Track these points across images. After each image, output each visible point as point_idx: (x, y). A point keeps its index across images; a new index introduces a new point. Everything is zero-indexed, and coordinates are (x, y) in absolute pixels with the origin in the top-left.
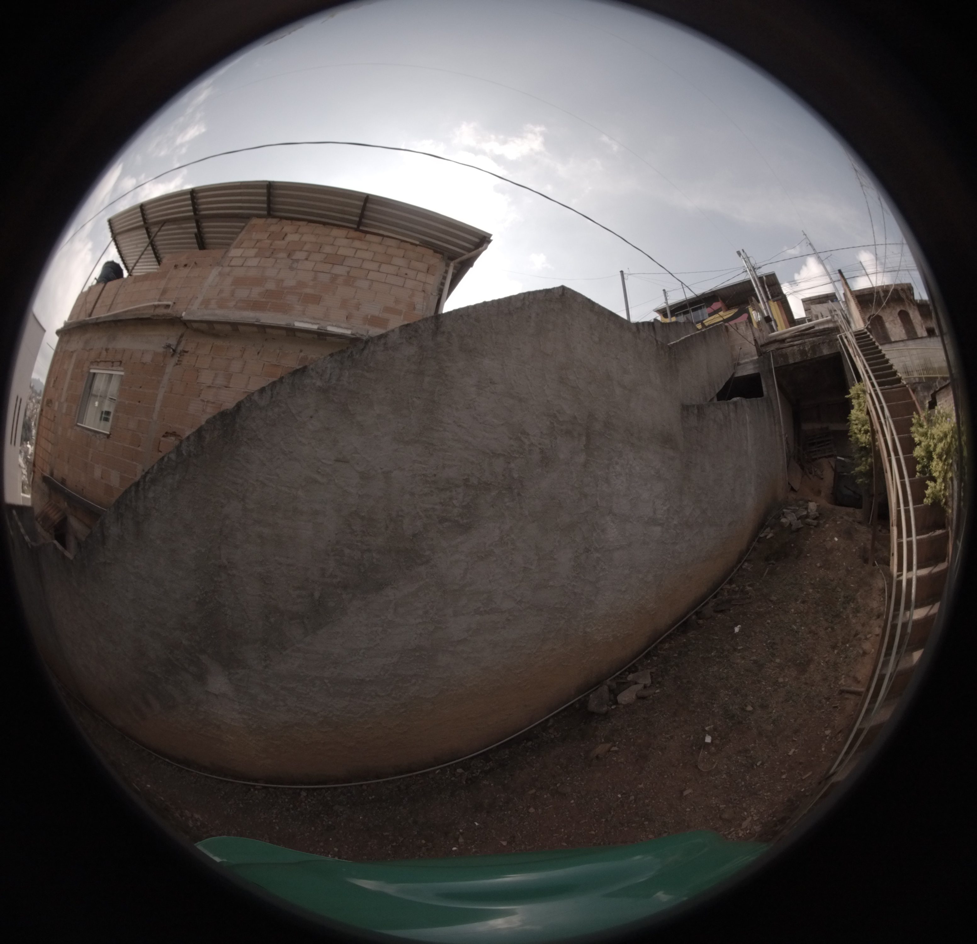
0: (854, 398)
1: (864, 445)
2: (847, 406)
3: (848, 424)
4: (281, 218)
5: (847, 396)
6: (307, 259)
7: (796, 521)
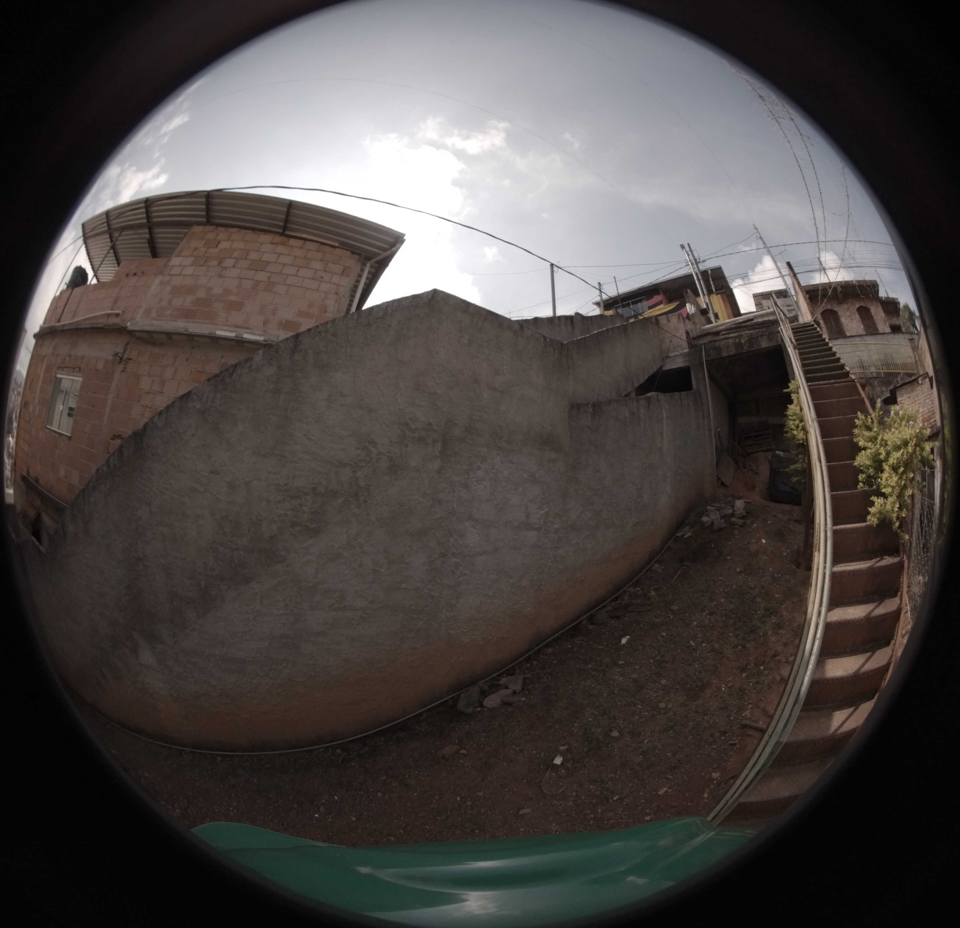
0: (794, 392)
1: (801, 442)
2: (785, 401)
3: (784, 419)
4: (218, 225)
5: (786, 391)
6: (234, 266)
7: (719, 520)
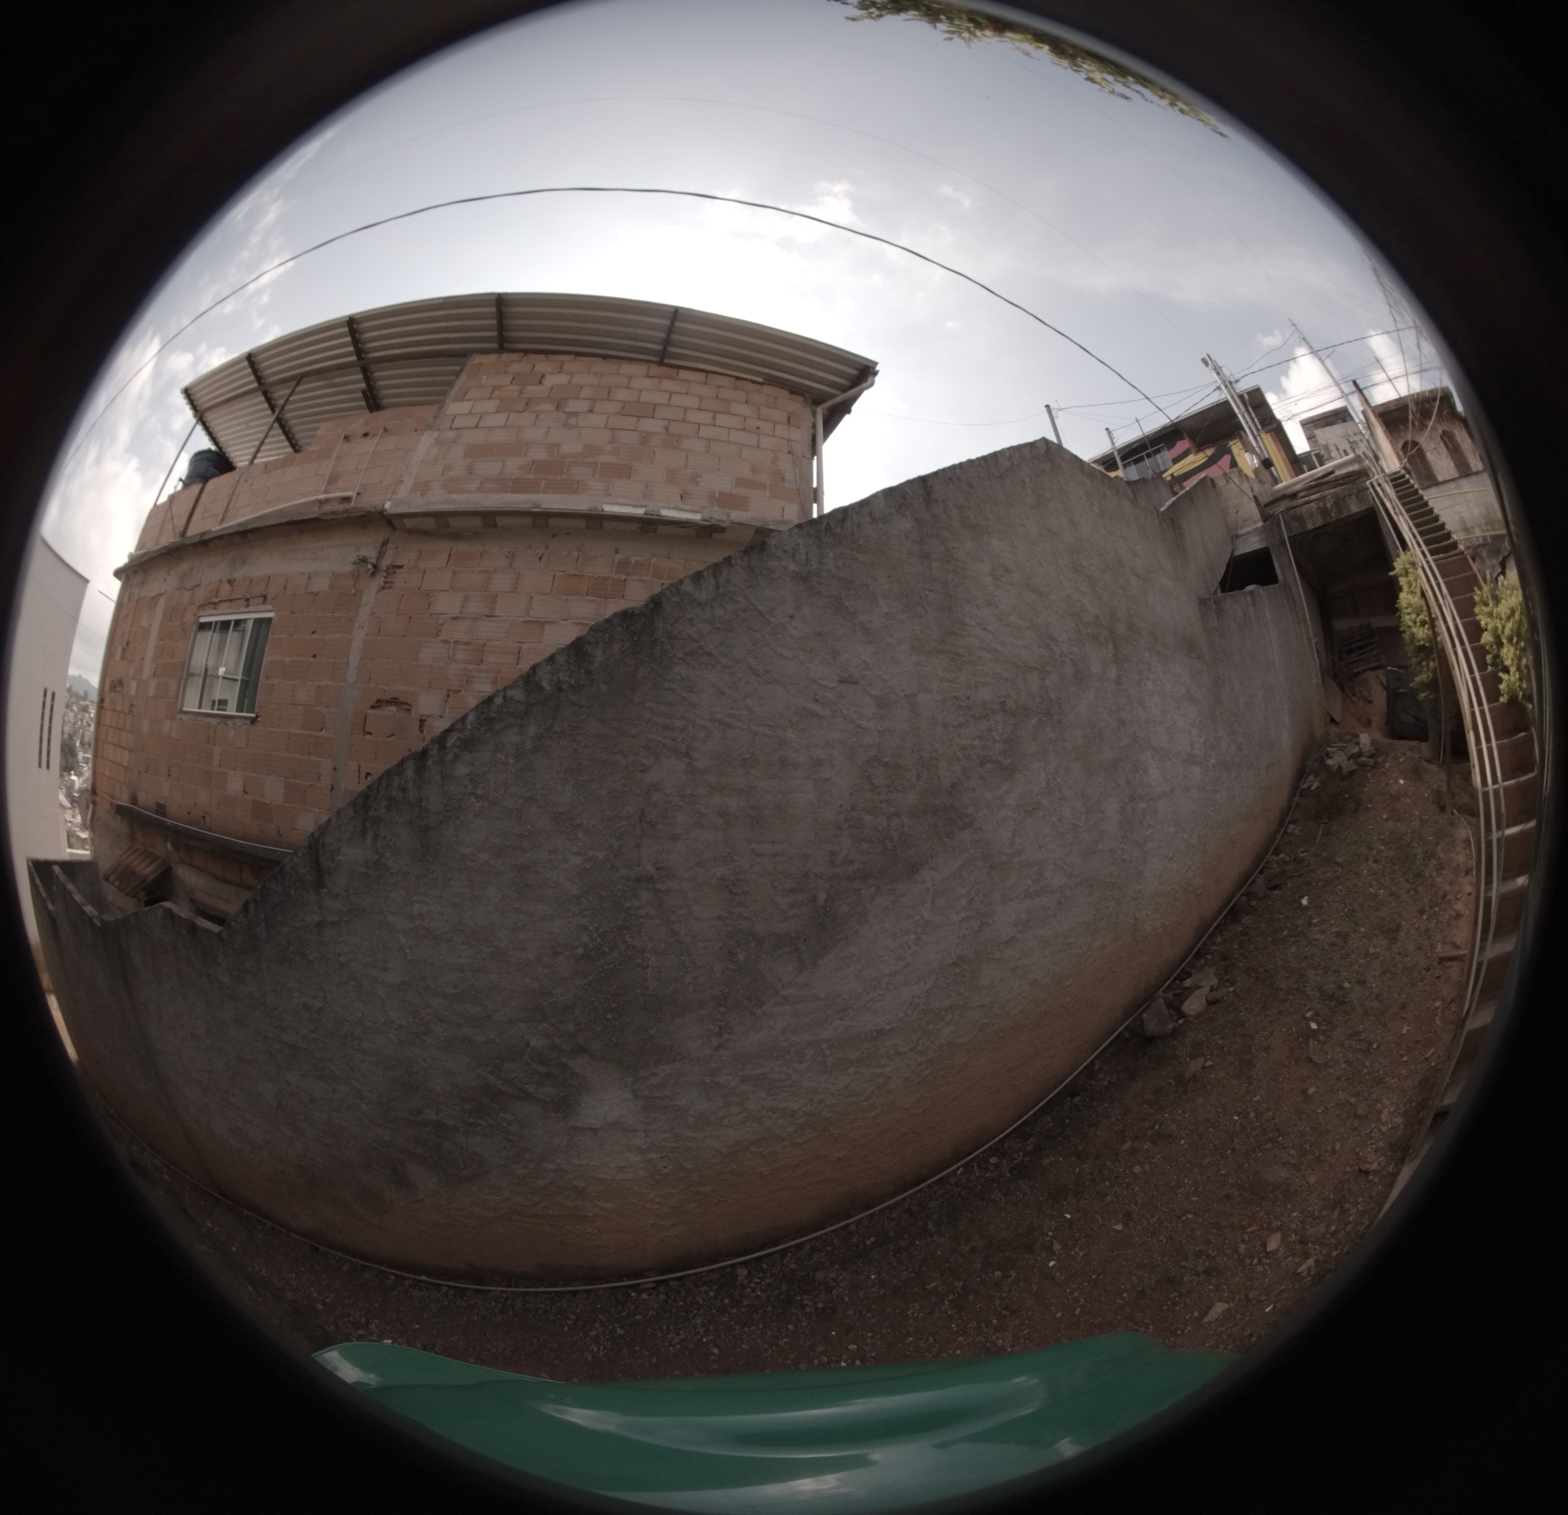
0: (1401, 575)
1: (1422, 643)
2: (1392, 589)
3: (1397, 614)
4: (526, 352)
5: (1391, 573)
7: (1346, 762)
